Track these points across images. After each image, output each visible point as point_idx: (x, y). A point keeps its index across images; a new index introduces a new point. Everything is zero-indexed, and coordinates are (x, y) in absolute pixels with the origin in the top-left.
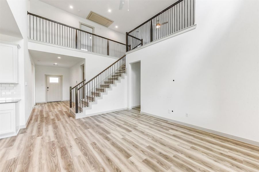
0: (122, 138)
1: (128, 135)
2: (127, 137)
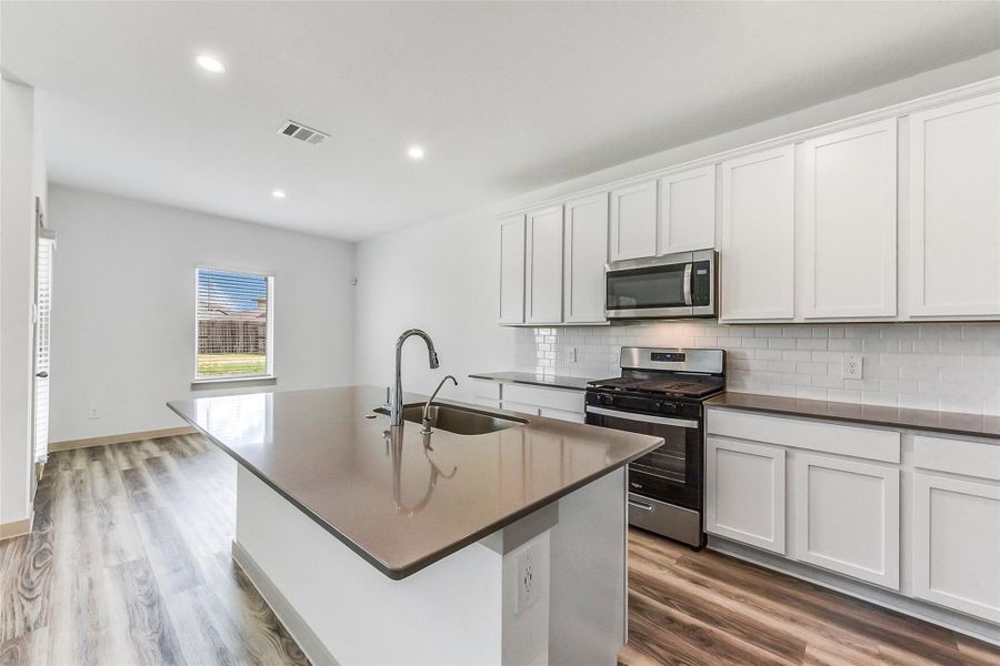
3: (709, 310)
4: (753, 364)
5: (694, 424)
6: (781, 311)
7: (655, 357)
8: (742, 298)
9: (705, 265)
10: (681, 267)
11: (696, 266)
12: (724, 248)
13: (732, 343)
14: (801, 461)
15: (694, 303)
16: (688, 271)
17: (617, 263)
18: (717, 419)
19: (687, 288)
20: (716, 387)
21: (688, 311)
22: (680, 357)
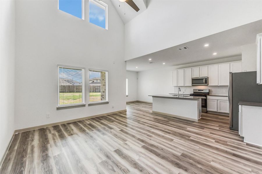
0: (126, 141)
1: (120, 145)
2: (121, 142)
3: (207, 84)
4: (213, 91)
5: (206, 98)
6: (216, 84)
7: (199, 90)
8: (211, 83)
9: (207, 79)
10: (203, 79)
11: (205, 79)
12: (209, 76)
13: (210, 88)
14: (219, 101)
15: (205, 83)
16: (204, 79)
17: (193, 78)
18: (208, 97)
19: (204, 81)
20: (208, 94)
21: (204, 84)
22: (203, 90)
